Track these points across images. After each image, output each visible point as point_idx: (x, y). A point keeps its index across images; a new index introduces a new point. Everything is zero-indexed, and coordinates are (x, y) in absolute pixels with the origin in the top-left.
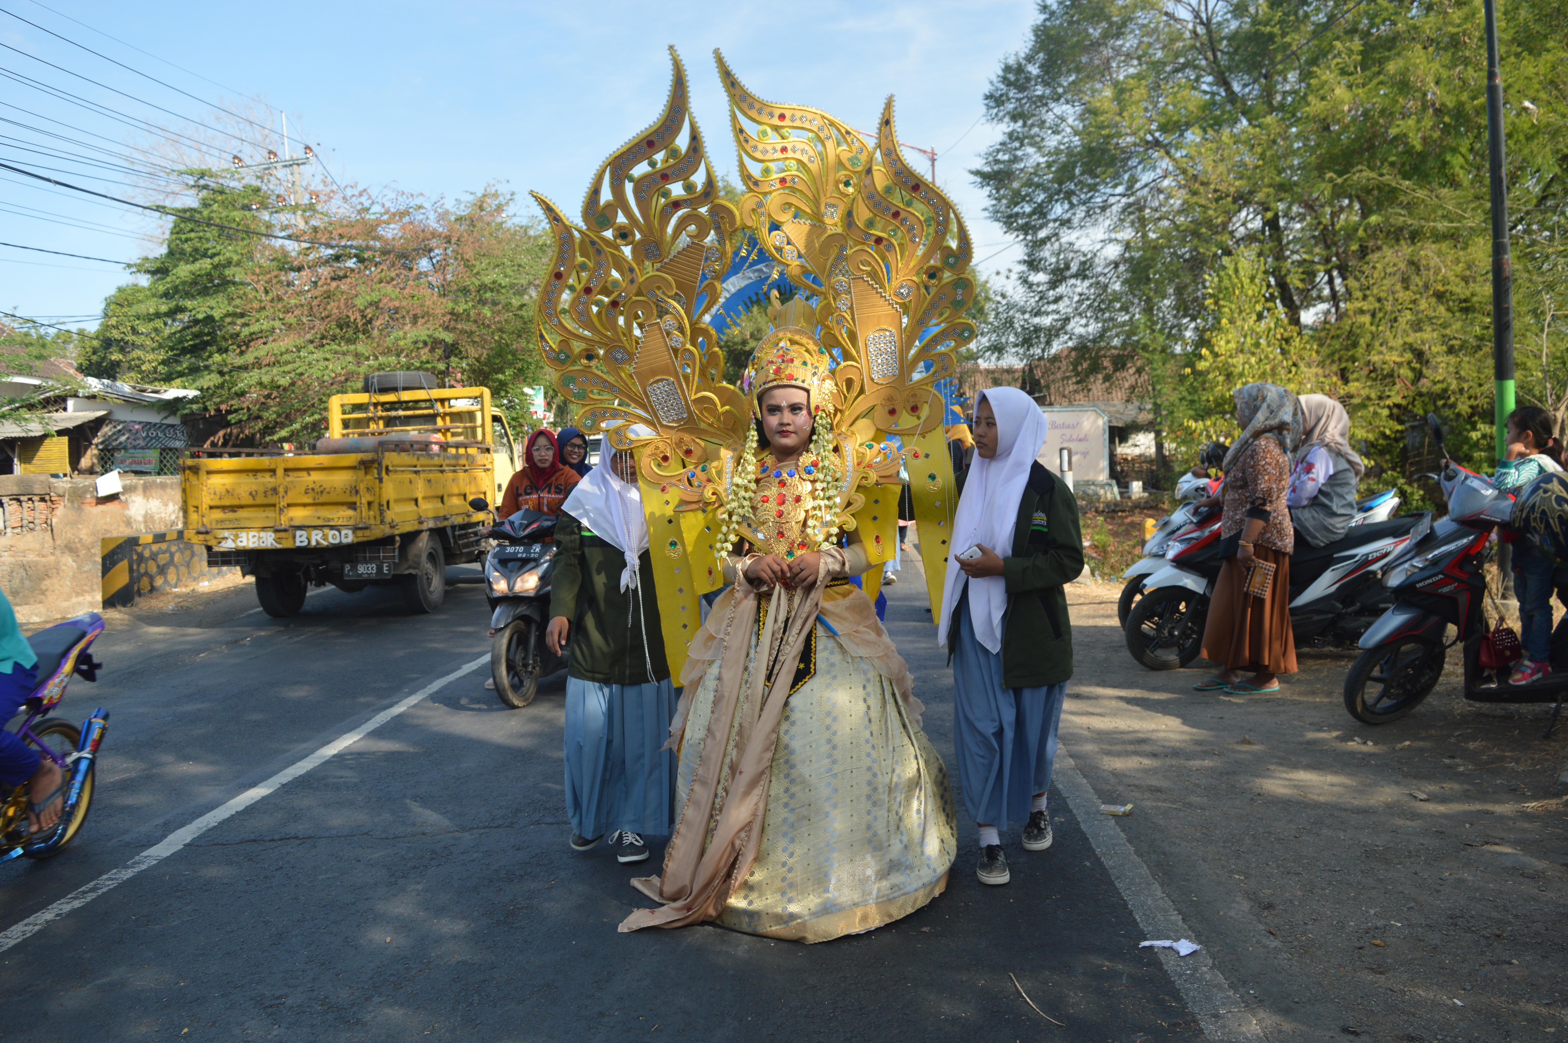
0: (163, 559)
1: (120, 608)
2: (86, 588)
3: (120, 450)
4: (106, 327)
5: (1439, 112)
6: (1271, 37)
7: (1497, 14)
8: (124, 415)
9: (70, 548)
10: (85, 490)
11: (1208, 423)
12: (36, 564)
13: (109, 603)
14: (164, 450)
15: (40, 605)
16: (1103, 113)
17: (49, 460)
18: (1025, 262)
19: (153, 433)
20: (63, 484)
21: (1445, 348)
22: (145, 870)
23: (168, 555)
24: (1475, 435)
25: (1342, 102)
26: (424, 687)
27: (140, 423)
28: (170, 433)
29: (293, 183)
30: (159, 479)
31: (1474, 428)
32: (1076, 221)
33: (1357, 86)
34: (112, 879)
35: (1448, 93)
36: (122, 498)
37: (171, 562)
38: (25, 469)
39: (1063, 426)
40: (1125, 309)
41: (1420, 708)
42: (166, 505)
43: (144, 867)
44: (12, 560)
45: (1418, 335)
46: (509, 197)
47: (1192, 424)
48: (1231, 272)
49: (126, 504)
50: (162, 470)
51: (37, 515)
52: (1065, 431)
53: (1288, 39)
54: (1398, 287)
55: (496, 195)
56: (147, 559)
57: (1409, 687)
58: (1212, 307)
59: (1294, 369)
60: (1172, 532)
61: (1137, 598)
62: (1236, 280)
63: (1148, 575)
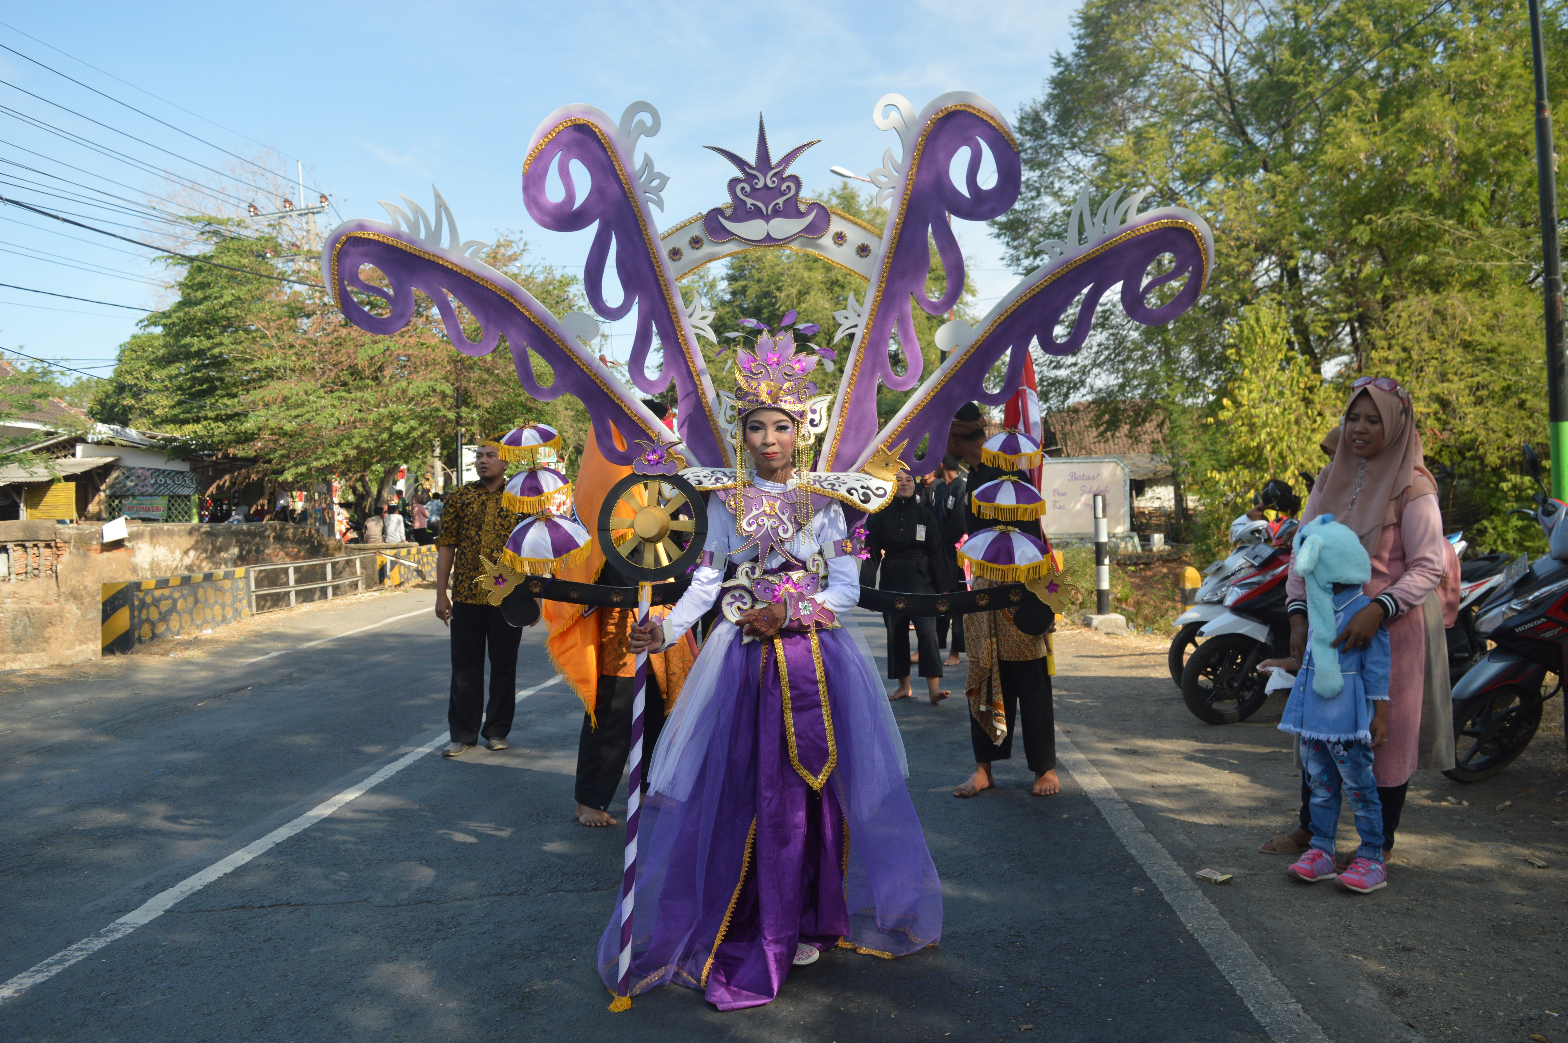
0: (165, 606)
1: (117, 654)
2: (90, 636)
3: (128, 497)
4: (119, 374)
5: (1457, 159)
6: (1293, 88)
8: (132, 461)
9: (74, 596)
10: (91, 536)
11: (1231, 474)
12: (40, 611)
13: (108, 649)
14: (172, 497)
15: (43, 653)
16: (1122, 163)
17: (55, 506)
19: (161, 479)
20: (69, 530)
21: (1472, 399)
22: (119, 940)
23: (170, 601)
24: (1505, 486)
25: (1359, 151)
26: (432, 739)
27: (149, 469)
28: (179, 480)
29: (308, 231)
30: (166, 526)
31: (1504, 480)
33: (1375, 134)
34: (82, 950)
35: (1466, 140)
36: (127, 544)
37: (173, 609)
38: (31, 515)
39: (1084, 477)
40: (1144, 359)
42: (174, 553)
43: (118, 936)
44: (16, 607)
45: (1445, 385)
47: (1215, 475)
48: (1252, 321)
49: (131, 551)
50: (170, 517)
51: (42, 561)
52: (1085, 483)
53: (1310, 89)
54: (1424, 336)
55: (509, 243)
56: (149, 606)
57: (1505, 741)
58: (1233, 357)
59: (1318, 419)
60: (1228, 577)
61: (1190, 649)
62: (1257, 330)
63: (1203, 623)
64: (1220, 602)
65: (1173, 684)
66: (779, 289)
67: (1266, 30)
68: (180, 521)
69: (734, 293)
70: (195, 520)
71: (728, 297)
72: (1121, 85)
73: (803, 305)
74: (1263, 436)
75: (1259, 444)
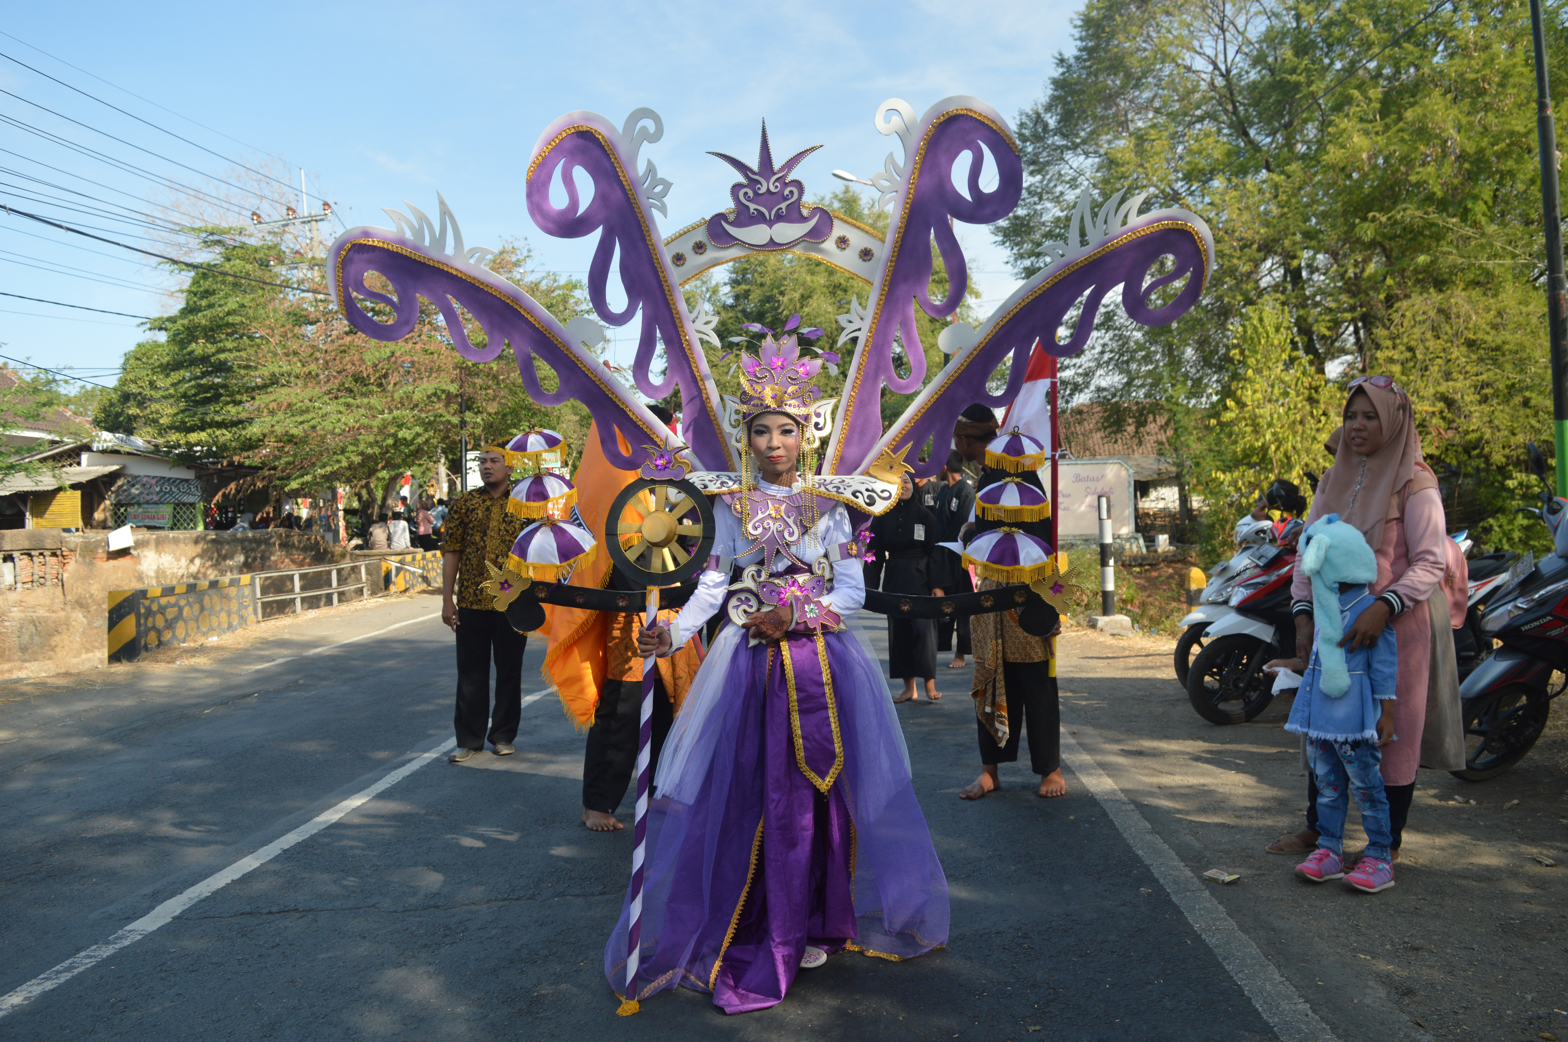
0: (171, 613)
1: (124, 662)
2: (96, 644)
3: (133, 505)
4: (123, 382)
5: (1460, 158)
6: (1296, 86)
8: (137, 469)
9: (81, 604)
10: (97, 544)
11: (1236, 474)
12: (46, 619)
13: (114, 658)
14: (178, 505)
15: (50, 662)
16: (1124, 165)
17: (61, 515)
19: (166, 487)
20: (75, 539)
21: (1478, 397)
22: (127, 947)
23: (176, 609)
24: (1511, 484)
25: (1361, 150)
26: (438, 745)
27: (154, 477)
28: (184, 487)
29: (312, 239)
30: (172, 534)
31: (1511, 477)
33: (1377, 134)
34: (91, 957)
36: (134, 552)
37: (179, 616)
38: (37, 523)
39: (1088, 479)
40: (1147, 359)
41: (1521, 764)
42: (179, 560)
43: (126, 943)
44: (22, 615)
45: (1450, 383)
46: (526, 254)
47: (1220, 476)
48: (1255, 322)
49: (137, 559)
50: (175, 525)
51: (48, 570)
52: (1091, 484)
54: (1429, 335)
55: (513, 252)
56: (155, 613)
57: (1512, 740)
58: (1238, 357)
59: (1323, 419)
60: (1233, 578)
61: (1196, 649)
62: (1261, 330)
63: (1208, 624)
64: (1226, 602)
65: (1179, 685)
66: (782, 293)
67: (1267, 31)
68: (185, 529)
69: (737, 297)
70: (201, 528)
71: (730, 301)
72: (1124, 87)
73: (806, 310)
74: (1268, 436)
75: (1263, 445)
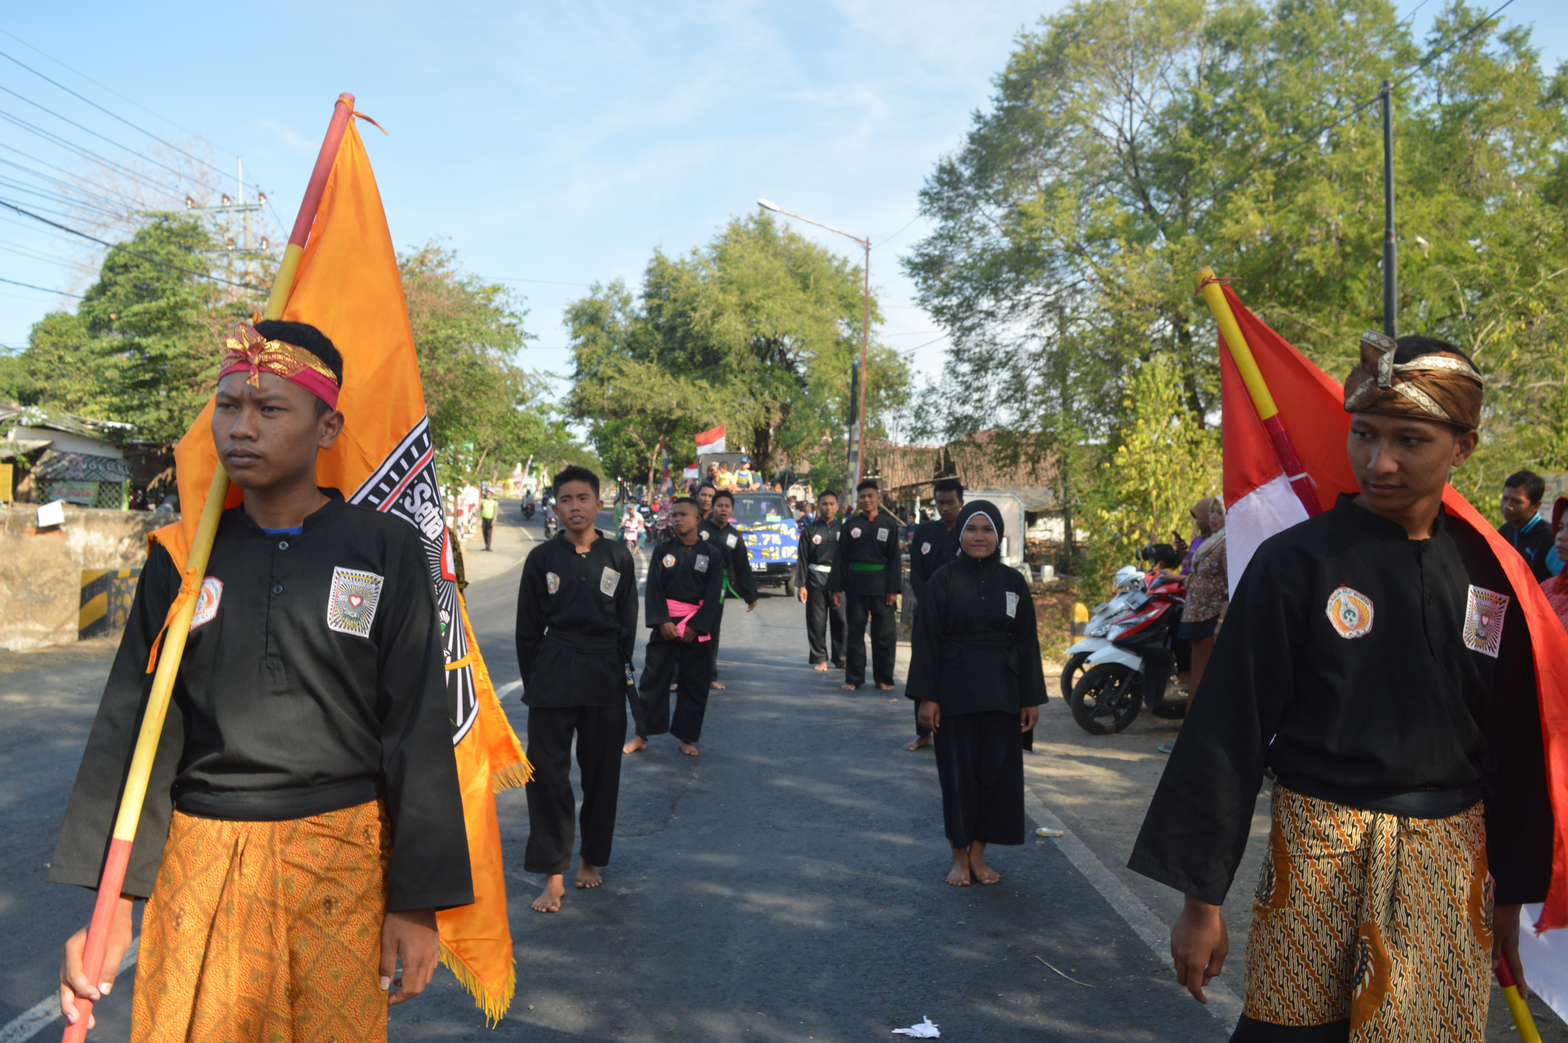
2: (19, 616)
3: (59, 480)
5: (1342, 241)
6: (1190, 164)
7: (1394, 158)
8: (65, 446)
9: (6, 576)
10: (26, 518)
11: (1119, 514)
13: (85, 632)
14: (103, 483)
16: (1033, 218)
18: (952, 351)
19: (93, 465)
20: (4, 511)
25: (1255, 227)
27: (81, 455)
28: (111, 466)
29: (245, 228)
30: (101, 512)
32: (1000, 314)
33: (1269, 213)
35: (1350, 224)
36: (63, 528)
42: (108, 539)
46: (450, 254)
47: (1105, 515)
48: (1149, 377)
49: (66, 535)
50: (100, 502)
53: (1205, 166)
55: (438, 251)
58: (1130, 406)
59: (1201, 470)
60: (1111, 617)
61: (1078, 674)
62: (1152, 385)
63: (1089, 653)
64: (1105, 636)
65: (1064, 701)
66: (694, 309)
67: (1169, 104)
68: (110, 507)
69: (650, 310)
70: (125, 507)
71: (644, 314)
72: (1035, 145)
73: (717, 326)
74: (1152, 482)
75: (1146, 490)
